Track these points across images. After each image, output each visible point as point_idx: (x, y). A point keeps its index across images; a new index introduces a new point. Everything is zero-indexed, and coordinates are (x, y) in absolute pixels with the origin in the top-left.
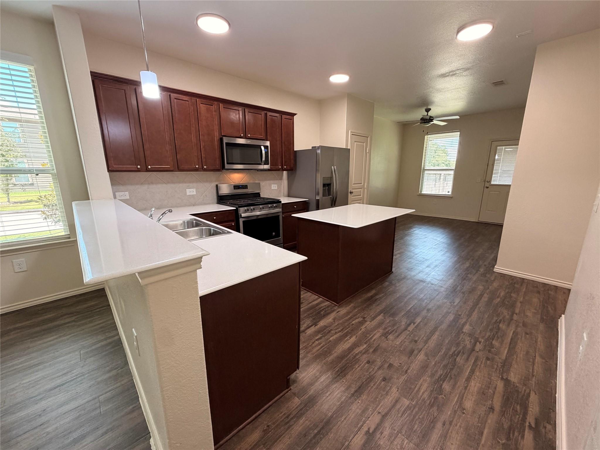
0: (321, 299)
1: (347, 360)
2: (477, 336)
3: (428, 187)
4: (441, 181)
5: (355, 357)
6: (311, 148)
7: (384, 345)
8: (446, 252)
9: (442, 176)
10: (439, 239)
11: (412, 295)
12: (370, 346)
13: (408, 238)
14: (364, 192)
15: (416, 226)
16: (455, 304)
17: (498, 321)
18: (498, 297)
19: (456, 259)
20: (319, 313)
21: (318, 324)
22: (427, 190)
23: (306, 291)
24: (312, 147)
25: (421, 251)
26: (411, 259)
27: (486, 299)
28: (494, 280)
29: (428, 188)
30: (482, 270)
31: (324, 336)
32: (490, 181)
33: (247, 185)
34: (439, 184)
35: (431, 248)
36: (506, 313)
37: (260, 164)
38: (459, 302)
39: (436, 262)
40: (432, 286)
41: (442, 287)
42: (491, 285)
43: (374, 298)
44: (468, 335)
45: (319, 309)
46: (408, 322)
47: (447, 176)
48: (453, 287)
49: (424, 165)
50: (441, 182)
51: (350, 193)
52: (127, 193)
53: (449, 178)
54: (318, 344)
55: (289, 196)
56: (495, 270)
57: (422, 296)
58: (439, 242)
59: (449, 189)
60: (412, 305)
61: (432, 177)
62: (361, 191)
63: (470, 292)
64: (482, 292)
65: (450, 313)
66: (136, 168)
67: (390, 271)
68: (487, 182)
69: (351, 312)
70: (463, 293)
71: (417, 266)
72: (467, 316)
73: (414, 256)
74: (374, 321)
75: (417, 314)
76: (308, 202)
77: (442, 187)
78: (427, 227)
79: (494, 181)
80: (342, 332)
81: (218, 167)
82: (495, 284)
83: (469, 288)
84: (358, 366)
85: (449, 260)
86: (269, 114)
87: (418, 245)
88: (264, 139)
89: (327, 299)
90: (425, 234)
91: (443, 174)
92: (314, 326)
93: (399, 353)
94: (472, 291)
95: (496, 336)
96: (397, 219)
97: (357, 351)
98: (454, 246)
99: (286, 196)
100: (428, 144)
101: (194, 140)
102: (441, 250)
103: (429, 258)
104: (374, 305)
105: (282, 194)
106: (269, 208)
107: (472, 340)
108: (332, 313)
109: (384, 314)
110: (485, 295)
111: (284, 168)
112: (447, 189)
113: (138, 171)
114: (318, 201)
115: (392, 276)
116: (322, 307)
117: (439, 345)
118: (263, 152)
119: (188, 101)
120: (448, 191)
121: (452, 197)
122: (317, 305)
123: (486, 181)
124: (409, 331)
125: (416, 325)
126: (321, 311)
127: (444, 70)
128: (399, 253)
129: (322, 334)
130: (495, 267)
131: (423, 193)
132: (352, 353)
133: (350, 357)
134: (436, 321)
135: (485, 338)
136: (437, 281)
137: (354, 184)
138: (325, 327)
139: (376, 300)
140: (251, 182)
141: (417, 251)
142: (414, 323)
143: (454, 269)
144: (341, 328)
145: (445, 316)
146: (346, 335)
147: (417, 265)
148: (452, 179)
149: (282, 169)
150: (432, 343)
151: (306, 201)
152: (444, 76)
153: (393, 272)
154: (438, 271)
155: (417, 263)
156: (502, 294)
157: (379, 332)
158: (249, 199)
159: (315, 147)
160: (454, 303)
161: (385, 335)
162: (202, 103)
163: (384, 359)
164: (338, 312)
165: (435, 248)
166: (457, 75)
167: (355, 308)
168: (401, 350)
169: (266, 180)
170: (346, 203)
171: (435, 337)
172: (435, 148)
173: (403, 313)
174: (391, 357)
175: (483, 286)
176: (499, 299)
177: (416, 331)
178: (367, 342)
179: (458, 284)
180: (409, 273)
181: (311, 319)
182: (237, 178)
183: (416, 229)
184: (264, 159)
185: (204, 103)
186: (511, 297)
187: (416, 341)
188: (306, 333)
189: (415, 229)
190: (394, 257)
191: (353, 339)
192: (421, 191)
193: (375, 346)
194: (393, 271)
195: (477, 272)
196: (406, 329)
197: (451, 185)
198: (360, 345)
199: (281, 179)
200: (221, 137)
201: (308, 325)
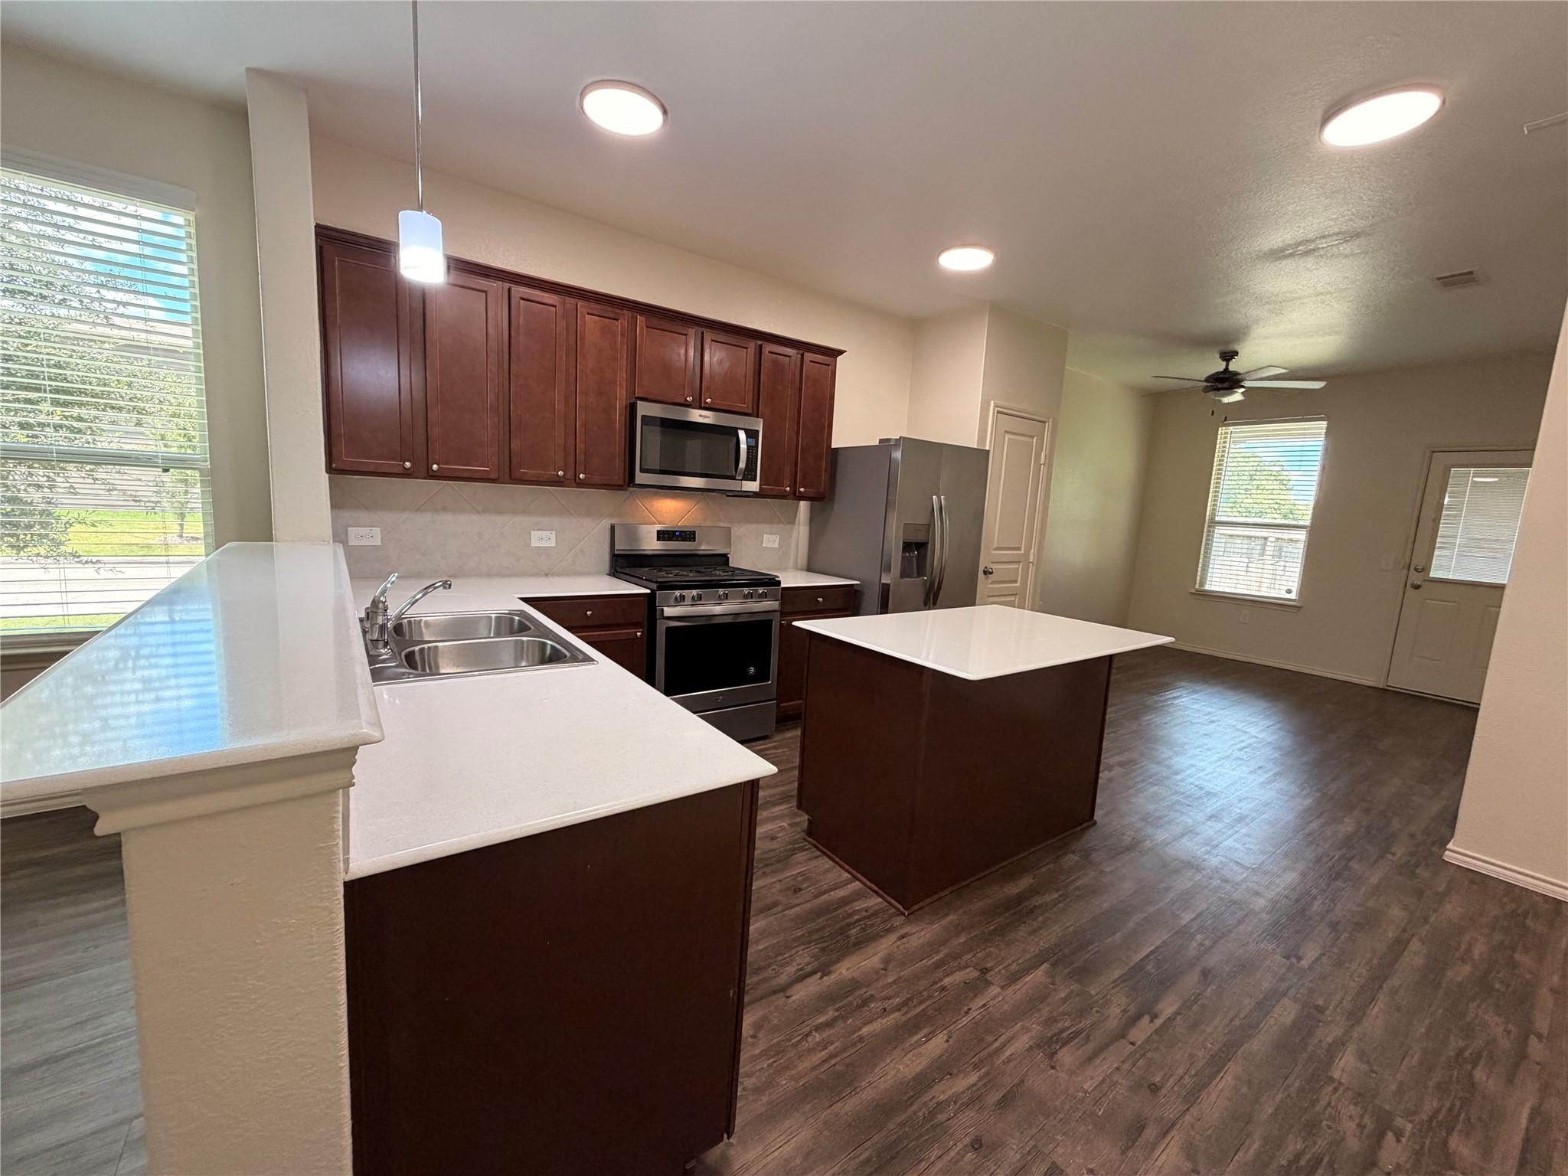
0: (857, 882)
1: (902, 1124)
2: (1387, 1107)
3: (1224, 571)
4: (1268, 557)
5: (932, 1114)
6: (877, 444)
7: (1039, 1082)
8: (1276, 774)
9: (1269, 544)
10: (1253, 730)
11: (1151, 909)
12: (990, 1081)
13: (1154, 718)
14: (1026, 571)
15: (1183, 684)
16: (1304, 963)
17: (1467, 1054)
18: (1463, 960)
19: (1308, 802)
20: (843, 931)
21: (832, 969)
22: (1223, 580)
23: (819, 853)
24: (881, 441)
25: (1192, 762)
26: (1157, 785)
27: (1419, 962)
28: (1447, 893)
29: (1224, 576)
30: (1400, 850)
31: (845, 1018)
32: (1426, 569)
33: (694, 532)
34: (1261, 566)
35: (1228, 757)
36: (1496, 1026)
37: (733, 478)
38: (1318, 959)
39: (1240, 805)
40: (1224, 884)
41: (1257, 894)
42: (1435, 911)
43: (1026, 904)
44: (1350, 1094)
45: (844, 918)
46: (1132, 1009)
47: (1285, 544)
48: (1297, 901)
49: (1214, 510)
50: (1266, 562)
51: (985, 573)
52: (377, 531)
53: (1290, 550)
54: (818, 1043)
55: (810, 568)
56: (1448, 856)
57: (1187, 917)
58: (1255, 739)
59: (1290, 583)
60: (1152, 948)
61: (1240, 546)
62: (1018, 568)
63: (1359, 926)
64: (1404, 930)
65: (1284, 994)
66: (402, 468)
67: (1087, 818)
68: (1416, 570)
69: (943, 943)
70: (1334, 926)
71: (1177, 811)
72: (1348, 1018)
73: (1168, 778)
74: (1018, 987)
75: (1165, 983)
76: (859, 588)
77: (1270, 576)
78: (1216, 689)
79: (1440, 568)
80: (905, 1009)
81: (618, 478)
82: (1448, 907)
83: (1355, 908)
84: (937, 1153)
85: (1286, 802)
86: (768, 347)
87: (1186, 744)
88: (750, 411)
89: (876, 888)
90: (1210, 710)
91: (1274, 540)
92: (818, 975)
93: (1090, 1127)
94: (1367, 922)
95: (1463, 1116)
96: (1115, 661)
97: (944, 1090)
98: (1305, 759)
99: (801, 570)
100: (1227, 450)
101: (559, 405)
102: (1260, 768)
103: (1219, 789)
104: (1023, 930)
105: (791, 563)
106: (746, 597)
107: (1367, 1120)
108: (882, 937)
109: (1054, 965)
110: (1415, 945)
111: (800, 492)
112: (1284, 583)
113: (407, 474)
114: (885, 589)
115: (1091, 837)
116: (856, 912)
117: (1239, 1121)
118: (743, 446)
119: (555, 306)
120: (1286, 588)
121: (1300, 607)
122: (844, 902)
123: (1412, 568)
124: (1133, 1044)
125: (1159, 1022)
126: (848, 925)
127: (1280, 236)
128: (1121, 764)
129: (837, 1010)
130: (1450, 846)
131: (1207, 587)
132: (926, 1098)
133: (915, 1113)
134: (1232, 1020)
135: (1417, 1119)
136: (1240, 871)
137: (998, 549)
138: (855, 985)
139: (1032, 911)
140: (709, 523)
141: (1180, 761)
142: (1154, 1017)
143: (1300, 836)
144: (905, 995)
145: (1265, 1005)
146: (913, 1026)
147: (1177, 807)
148: (1300, 556)
149: (795, 494)
150: (1214, 1104)
151: (852, 585)
152: (1278, 255)
153: (1095, 823)
154: (1249, 836)
155: (1178, 802)
156: (1479, 950)
157: (1028, 1030)
158: (695, 568)
159: (889, 440)
160: (1299, 959)
161: (1049, 1045)
162: (590, 311)
163: (1032, 1143)
164: (903, 937)
165: (1240, 759)
166: (1322, 252)
167: (959, 929)
168: (1096, 1114)
169: (748, 520)
170: (970, 601)
171: (1226, 1081)
172: (1251, 468)
173: (1117, 974)
174: (1059, 1138)
175: (1406, 908)
176: (1467, 969)
177: (1157, 1049)
178: (981, 1061)
179: (1314, 891)
180: (1150, 830)
181: (815, 949)
182: (670, 510)
183: (1184, 692)
184: (742, 465)
185: (595, 313)
186: (1513, 965)
187: (1154, 1089)
188: (788, 997)
189: (1179, 694)
190: (1103, 776)
191: (937, 1044)
192: (1202, 584)
193: (1008, 1082)
194: (1095, 818)
195: (1381, 857)
196: (1121, 1035)
197: (1298, 570)
198: (955, 1072)
199: (792, 520)
200: (633, 400)
201: (801, 969)
